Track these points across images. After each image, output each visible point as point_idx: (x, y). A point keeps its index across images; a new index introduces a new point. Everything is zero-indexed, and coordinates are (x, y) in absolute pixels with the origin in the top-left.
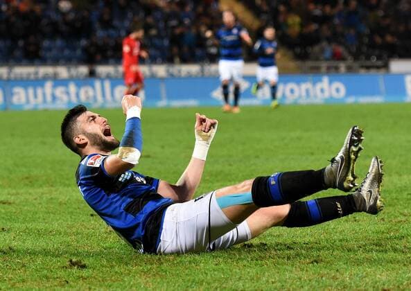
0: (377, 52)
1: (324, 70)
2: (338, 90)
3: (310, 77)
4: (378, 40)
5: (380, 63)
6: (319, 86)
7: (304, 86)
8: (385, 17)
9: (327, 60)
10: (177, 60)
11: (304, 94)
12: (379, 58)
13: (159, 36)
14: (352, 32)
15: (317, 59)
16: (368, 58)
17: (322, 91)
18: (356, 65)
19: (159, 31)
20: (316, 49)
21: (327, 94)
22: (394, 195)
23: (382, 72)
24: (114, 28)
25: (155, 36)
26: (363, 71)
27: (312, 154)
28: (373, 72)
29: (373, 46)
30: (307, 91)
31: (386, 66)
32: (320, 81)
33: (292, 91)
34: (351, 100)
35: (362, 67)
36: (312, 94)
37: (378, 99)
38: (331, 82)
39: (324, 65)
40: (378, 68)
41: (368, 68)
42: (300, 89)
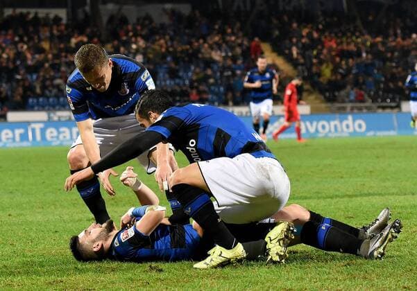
0: (391, 96)
1: (348, 109)
2: (360, 126)
3: (337, 116)
4: (391, 85)
5: (393, 104)
6: (345, 123)
7: (333, 123)
8: (397, 67)
9: (351, 101)
10: (231, 103)
11: (333, 129)
12: (393, 100)
13: (215, 84)
14: (370, 79)
15: (343, 102)
16: (384, 100)
17: (348, 126)
18: (374, 106)
19: (216, 80)
20: (343, 93)
21: (351, 130)
22: (409, 211)
23: (396, 110)
24: (180, 78)
25: (213, 84)
26: (380, 111)
27: (342, 177)
28: (388, 111)
29: (387, 90)
30: (336, 126)
31: (398, 106)
32: (347, 119)
33: (323, 127)
34: (371, 133)
35: (379, 107)
36: (339, 129)
37: (392, 133)
38: (354, 120)
39: (349, 105)
40: (392, 108)
41: (384, 108)
42: (330, 125)
